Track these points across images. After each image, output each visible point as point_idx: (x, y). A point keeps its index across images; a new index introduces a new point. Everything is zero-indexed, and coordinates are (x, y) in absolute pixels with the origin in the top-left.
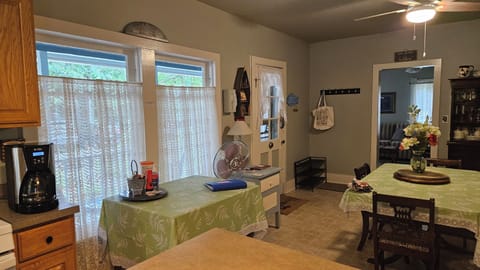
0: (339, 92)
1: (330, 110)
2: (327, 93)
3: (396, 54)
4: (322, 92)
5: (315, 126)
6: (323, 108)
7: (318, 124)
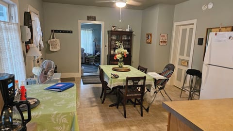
0: (62, 32)
1: (58, 41)
2: (56, 31)
3: (88, 17)
4: (52, 31)
5: (51, 49)
6: (54, 40)
7: (52, 48)
